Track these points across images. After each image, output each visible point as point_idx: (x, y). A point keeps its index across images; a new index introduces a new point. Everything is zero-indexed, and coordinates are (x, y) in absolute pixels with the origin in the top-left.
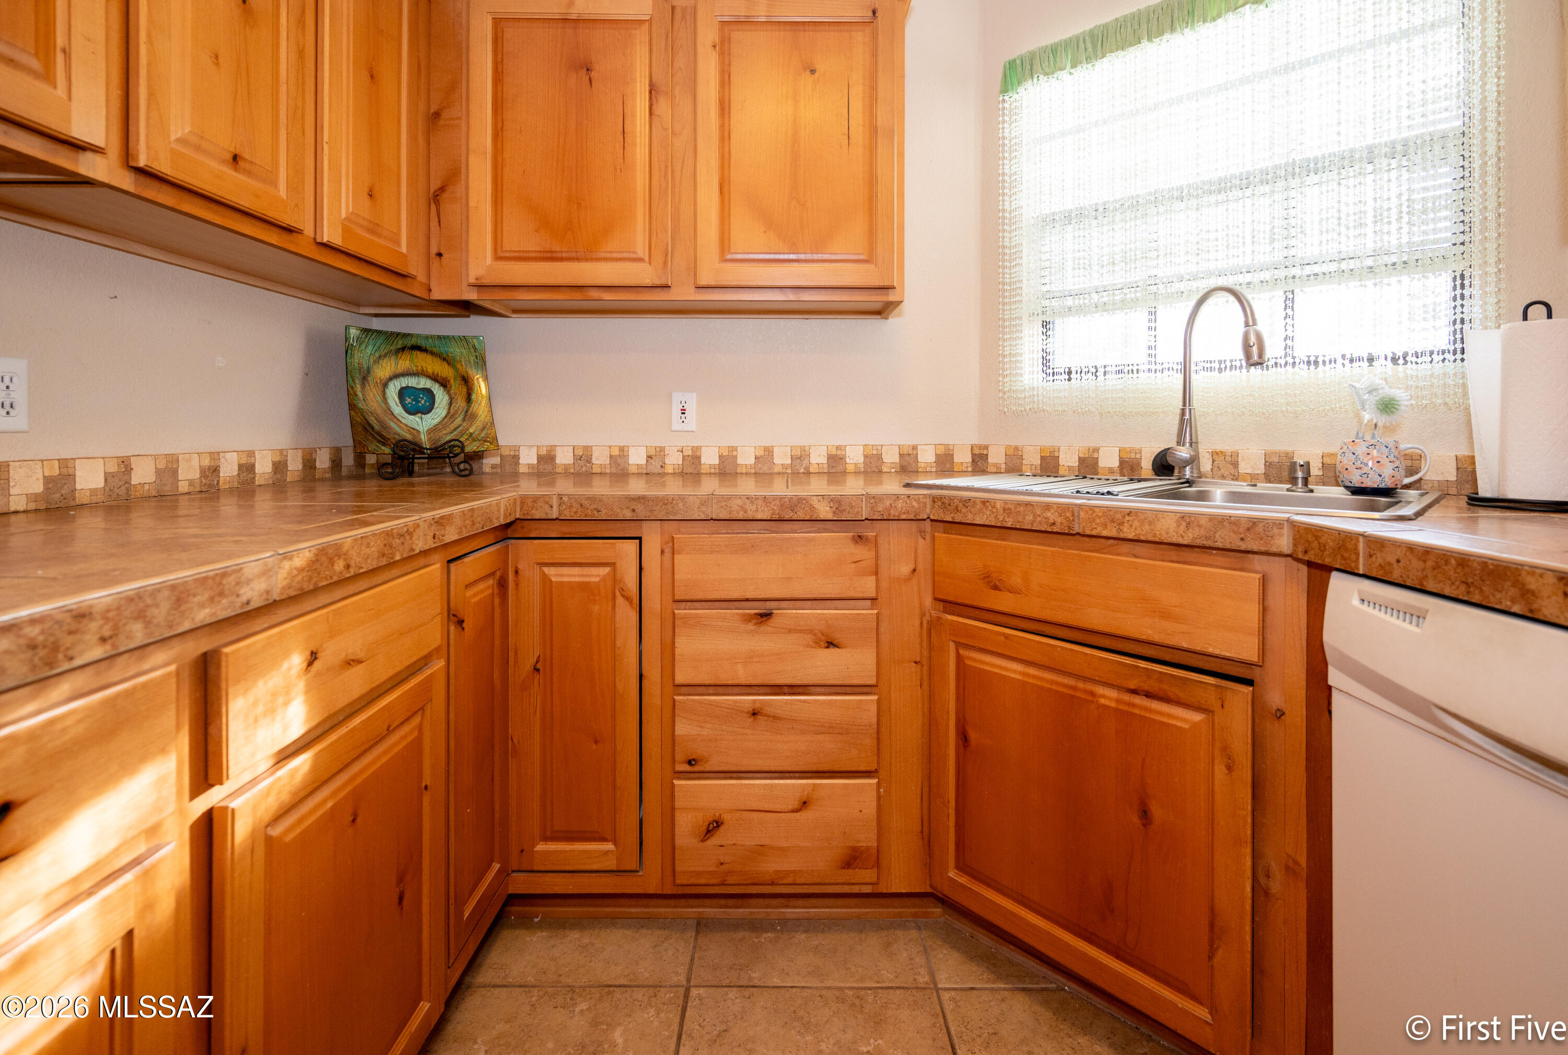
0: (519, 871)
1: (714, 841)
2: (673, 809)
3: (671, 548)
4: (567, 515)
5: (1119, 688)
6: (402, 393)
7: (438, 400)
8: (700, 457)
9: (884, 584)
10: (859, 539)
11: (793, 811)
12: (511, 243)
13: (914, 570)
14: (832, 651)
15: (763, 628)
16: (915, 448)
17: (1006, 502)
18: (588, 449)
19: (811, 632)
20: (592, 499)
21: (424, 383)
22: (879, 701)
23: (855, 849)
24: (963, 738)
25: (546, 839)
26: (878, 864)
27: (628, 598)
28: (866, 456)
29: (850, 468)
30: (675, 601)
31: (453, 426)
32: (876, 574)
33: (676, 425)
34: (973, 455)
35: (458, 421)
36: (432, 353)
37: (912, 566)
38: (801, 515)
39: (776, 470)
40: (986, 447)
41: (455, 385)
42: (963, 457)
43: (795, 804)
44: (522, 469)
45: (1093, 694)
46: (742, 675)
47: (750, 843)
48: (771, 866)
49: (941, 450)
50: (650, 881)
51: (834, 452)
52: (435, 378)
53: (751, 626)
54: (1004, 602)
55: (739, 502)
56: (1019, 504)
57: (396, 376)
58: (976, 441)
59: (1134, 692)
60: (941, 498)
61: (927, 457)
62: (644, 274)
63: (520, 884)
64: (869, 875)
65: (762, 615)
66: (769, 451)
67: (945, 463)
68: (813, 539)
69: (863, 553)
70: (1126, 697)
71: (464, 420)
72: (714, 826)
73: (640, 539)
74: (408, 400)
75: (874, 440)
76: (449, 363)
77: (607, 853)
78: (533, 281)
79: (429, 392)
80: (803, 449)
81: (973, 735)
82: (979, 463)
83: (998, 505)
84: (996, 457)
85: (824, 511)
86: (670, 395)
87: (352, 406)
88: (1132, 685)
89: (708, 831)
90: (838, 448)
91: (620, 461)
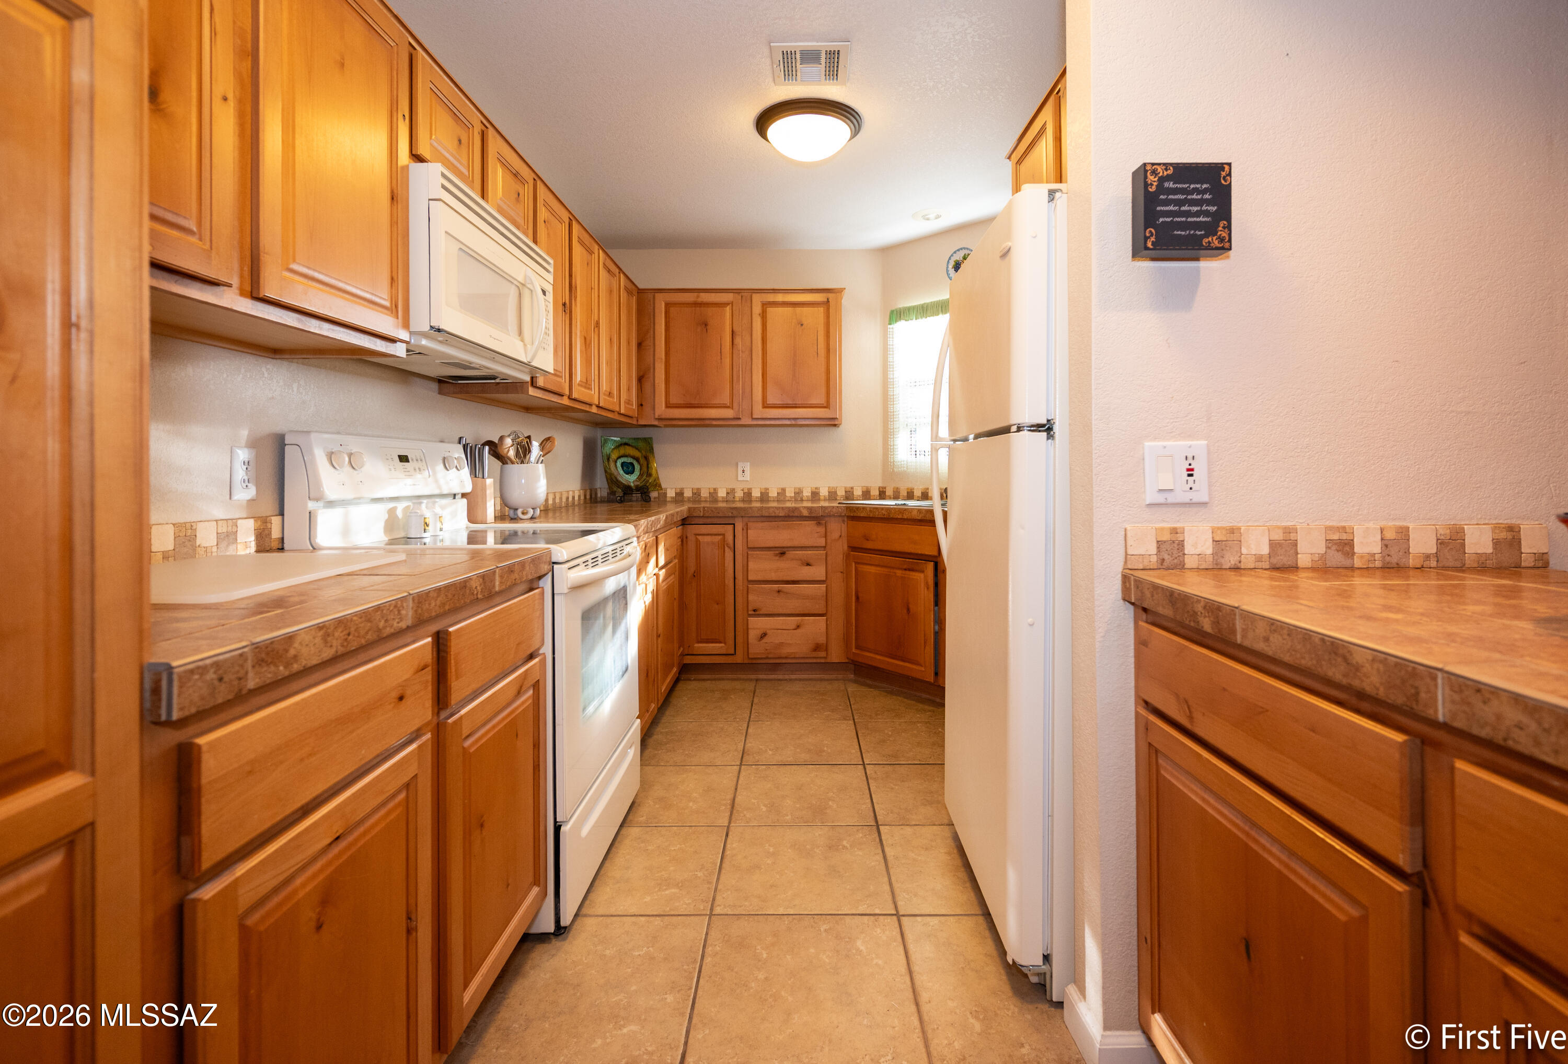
0: (688, 655)
1: (765, 640)
2: (748, 629)
3: (746, 528)
4: (707, 515)
5: (901, 569)
6: (623, 464)
7: (636, 468)
8: (751, 493)
9: (829, 541)
10: (819, 524)
11: (794, 629)
12: (673, 400)
13: (841, 536)
14: (808, 567)
15: (781, 558)
16: (852, 488)
17: (870, 507)
18: (699, 489)
19: (801, 560)
20: (716, 508)
21: (629, 460)
22: (826, 587)
23: (817, 644)
24: (857, 598)
25: (698, 642)
26: (826, 650)
27: (729, 547)
28: (829, 492)
29: (822, 498)
30: (749, 548)
31: (643, 479)
32: (826, 537)
33: (740, 478)
34: (880, 491)
35: (645, 477)
36: (632, 446)
37: (840, 534)
38: (796, 514)
39: (787, 499)
40: (885, 488)
41: (642, 460)
42: (875, 492)
43: (794, 626)
44: (668, 499)
45: (895, 573)
46: (774, 577)
47: (777, 642)
48: (785, 651)
49: (865, 489)
50: (739, 659)
51: (814, 490)
52: (634, 458)
53: (777, 558)
54: (869, 545)
55: (773, 510)
56: (874, 508)
57: (619, 457)
58: (881, 485)
59: (905, 570)
60: (849, 507)
61: (858, 492)
62: (729, 413)
63: (688, 660)
64: (823, 654)
65: (781, 553)
66: (784, 490)
67: (866, 494)
68: (801, 524)
69: (822, 530)
70: (904, 572)
71: (647, 476)
72: (764, 635)
73: (734, 524)
74: (625, 468)
75: (833, 484)
76: (639, 451)
77: (722, 647)
78: (683, 417)
79: (632, 464)
80: (800, 489)
81: (860, 595)
82: (882, 495)
83: (868, 509)
84: (889, 492)
85: (805, 513)
86: (737, 464)
87: (606, 471)
88: (905, 567)
89: (761, 637)
90: (816, 488)
91: (714, 495)
